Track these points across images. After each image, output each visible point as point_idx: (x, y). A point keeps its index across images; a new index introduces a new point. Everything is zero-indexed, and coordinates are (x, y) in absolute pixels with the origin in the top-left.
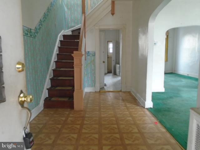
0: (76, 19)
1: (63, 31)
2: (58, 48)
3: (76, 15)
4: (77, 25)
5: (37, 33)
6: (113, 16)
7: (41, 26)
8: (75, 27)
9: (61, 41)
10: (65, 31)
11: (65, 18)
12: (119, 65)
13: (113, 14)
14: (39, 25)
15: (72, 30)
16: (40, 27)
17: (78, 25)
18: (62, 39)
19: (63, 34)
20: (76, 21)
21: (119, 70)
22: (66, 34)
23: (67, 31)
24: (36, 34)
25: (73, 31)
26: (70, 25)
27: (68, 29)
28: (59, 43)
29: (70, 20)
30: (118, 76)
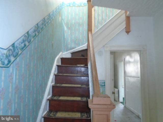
0: (77, 40)
1: (61, 53)
2: (54, 76)
3: (77, 35)
4: (78, 47)
5: (16, 56)
6: (128, 34)
7: (27, 44)
8: (75, 49)
9: (58, 66)
10: (63, 53)
11: (64, 38)
12: (117, 90)
13: (128, 32)
14: (24, 41)
15: (72, 52)
16: (25, 45)
17: (79, 45)
18: (60, 64)
19: (61, 57)
20: (77, 42)
21: (118, 95)
22: (64, 57)
23: (65, 53)
24: (12, 59)
25: (73, 54)
26: (69, 46)
27: (67, 51)
28: (55, 69)
29: (69, 41)
30: (117, 101)
